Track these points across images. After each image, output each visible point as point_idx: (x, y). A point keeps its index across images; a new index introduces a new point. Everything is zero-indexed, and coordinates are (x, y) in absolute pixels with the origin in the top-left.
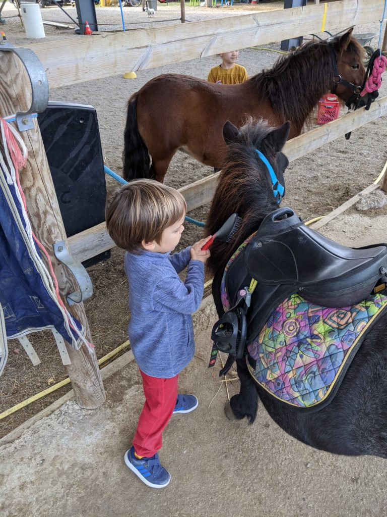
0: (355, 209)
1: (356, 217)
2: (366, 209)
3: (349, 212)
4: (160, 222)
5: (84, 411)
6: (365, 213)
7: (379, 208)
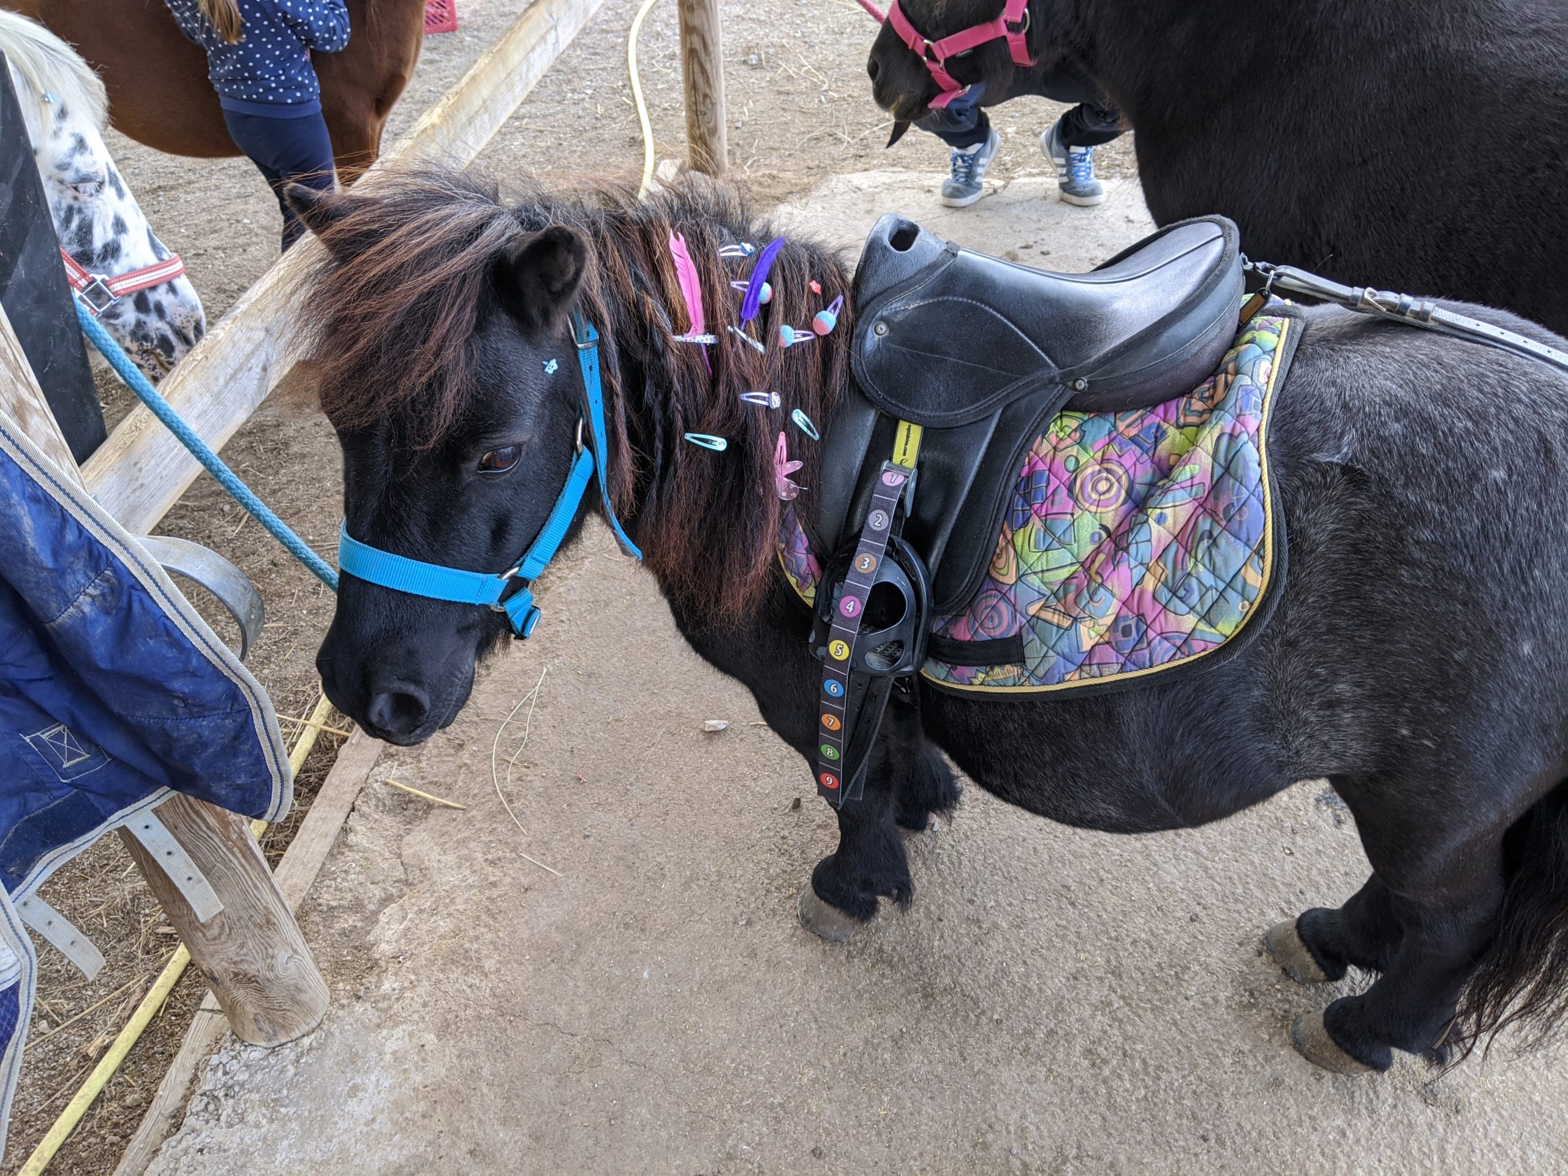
5: (288, 1051)
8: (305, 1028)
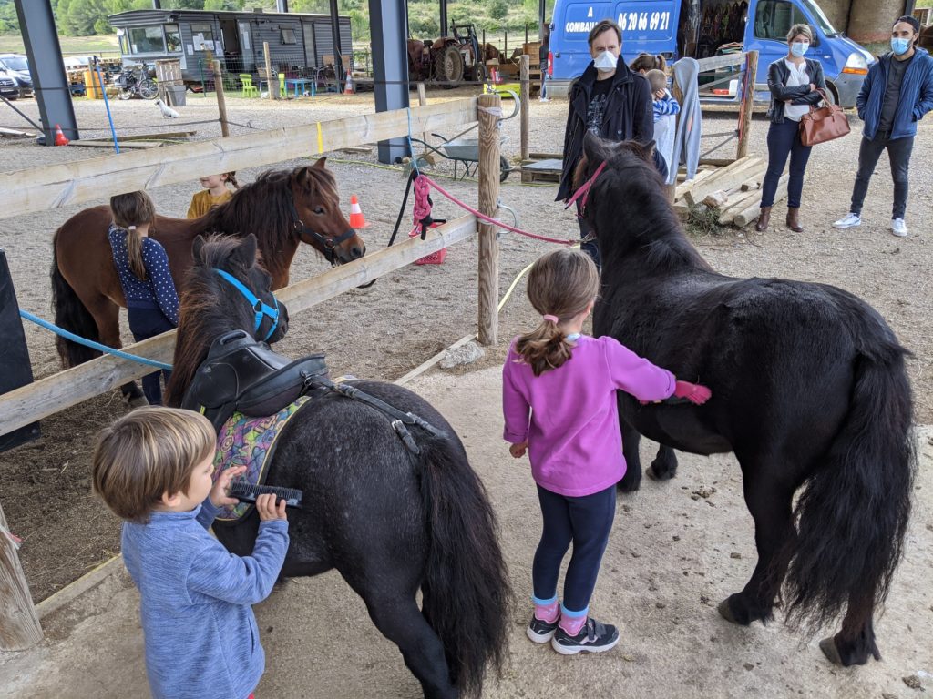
0: (439, 367)
1: (439, 377)
2: (451, 365)
3: (430, 372)
4: (189, 456)
5: (7, 655)
6: (450, 371)
7: (469, 363)
8: (19, 648)
